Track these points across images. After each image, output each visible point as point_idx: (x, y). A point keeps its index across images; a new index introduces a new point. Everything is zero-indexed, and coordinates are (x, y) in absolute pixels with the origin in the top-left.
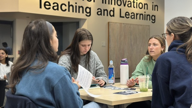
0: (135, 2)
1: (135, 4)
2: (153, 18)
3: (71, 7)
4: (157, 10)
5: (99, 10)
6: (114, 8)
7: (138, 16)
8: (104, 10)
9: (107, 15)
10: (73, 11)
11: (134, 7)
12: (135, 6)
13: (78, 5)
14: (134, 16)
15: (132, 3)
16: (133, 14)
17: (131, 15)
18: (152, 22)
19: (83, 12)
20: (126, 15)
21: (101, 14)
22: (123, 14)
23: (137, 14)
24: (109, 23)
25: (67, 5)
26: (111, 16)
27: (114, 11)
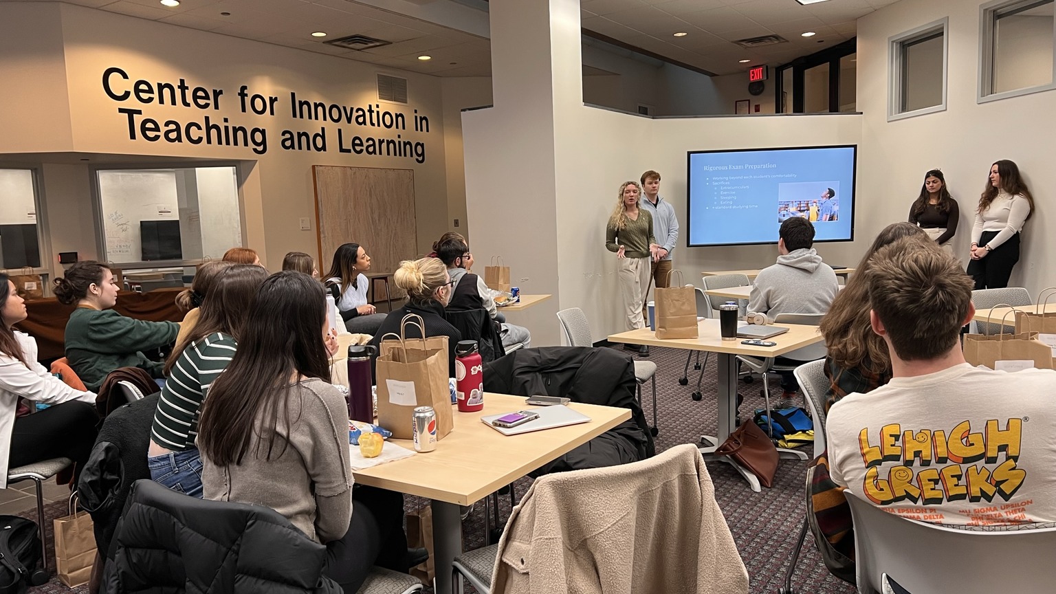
0: (373, 111)
1: (374, 115)
2: (419, 149)
3: (214, 132)
4: (428, 131)
5: (288, 136)
6: (323, 129)
7: (384, 145)
8: (300, 135)
9: (309, 148)
10: (220, 142)
11: (373, 124)
12: (375, 121)
13: (230, 126)
14: (374, 147)
15: (367, 114)
16: (371, 142)
17: (366, 144)
18: (417, 160)
19: (246, 144)
20: (354, 145)
21: (292, 146)
22: (347, 144)
23: (381, 142)
24: (314, 167)
25: (203, 126)
26: (318, 150)
27: (323, 137)
